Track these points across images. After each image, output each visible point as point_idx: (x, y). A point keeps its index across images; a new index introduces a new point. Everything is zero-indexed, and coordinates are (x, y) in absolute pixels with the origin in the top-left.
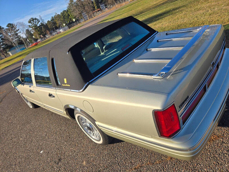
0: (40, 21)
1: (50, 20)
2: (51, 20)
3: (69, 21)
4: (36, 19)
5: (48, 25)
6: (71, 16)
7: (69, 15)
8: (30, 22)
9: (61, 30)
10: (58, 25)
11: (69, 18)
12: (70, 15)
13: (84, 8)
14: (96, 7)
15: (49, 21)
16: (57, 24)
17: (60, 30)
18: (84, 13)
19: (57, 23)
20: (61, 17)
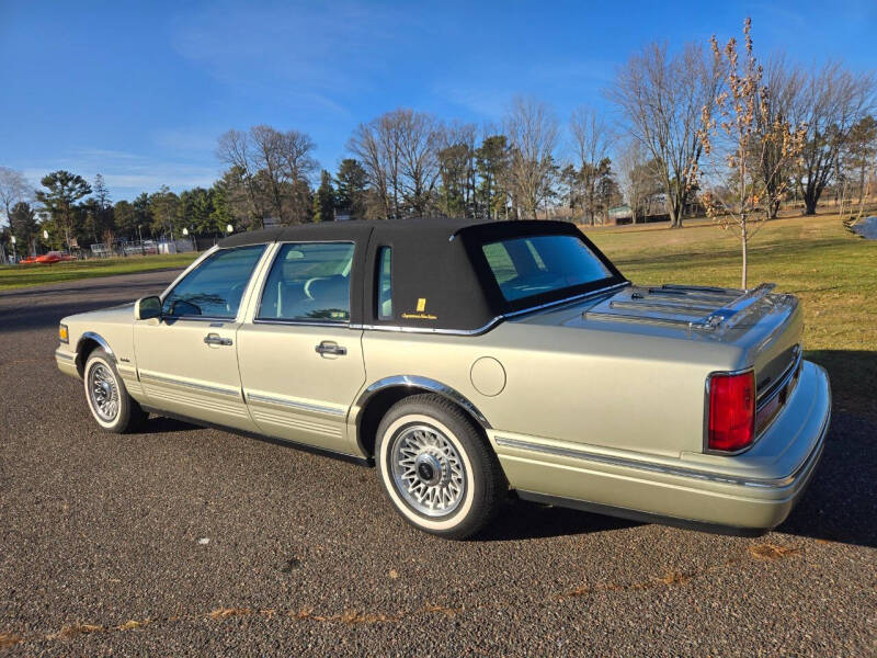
0: (90, 192)
1: (130, 202)
2: (136, 204)
3: (205, 228)
4: (78, 180)
5: (116, 214)
6: (218, 212)
7: (211, 208)
8: (48, 182)
9: (164, 247)
10: (154, 227)
11: (208, 216)
12: (215, 210)
13: (279, 205)
14: (318, 215)
15: (124, 203)
16: (153, 221)
17: (161, 246)
18: (273, 220)
19: (154, 218)
20: (179, 204)
